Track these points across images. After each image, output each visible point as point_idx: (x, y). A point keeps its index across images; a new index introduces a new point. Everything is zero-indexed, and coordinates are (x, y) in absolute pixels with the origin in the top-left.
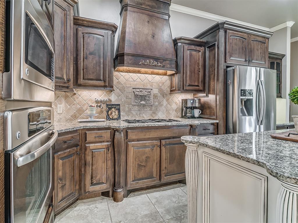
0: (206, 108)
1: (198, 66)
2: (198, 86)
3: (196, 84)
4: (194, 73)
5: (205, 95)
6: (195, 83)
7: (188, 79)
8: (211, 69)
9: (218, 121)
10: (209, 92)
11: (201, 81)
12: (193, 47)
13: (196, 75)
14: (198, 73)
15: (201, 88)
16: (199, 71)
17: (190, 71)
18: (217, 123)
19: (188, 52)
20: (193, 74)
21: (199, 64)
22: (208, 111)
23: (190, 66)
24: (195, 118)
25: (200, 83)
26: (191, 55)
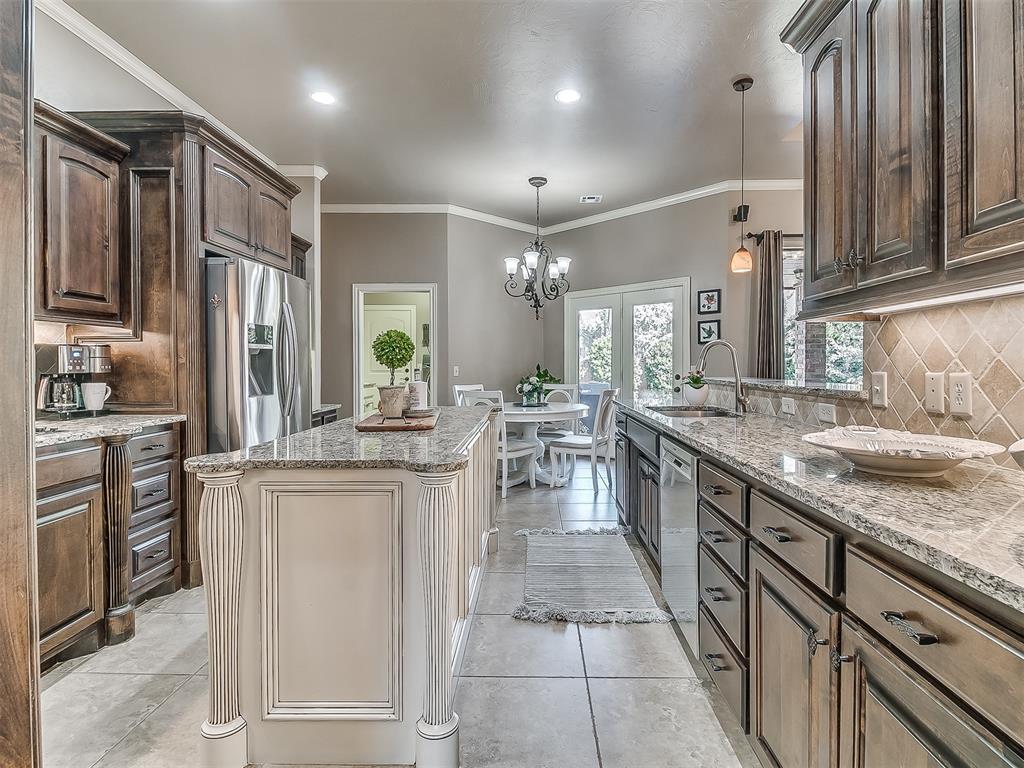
0: (132, 378)
1: (102, 229)
2: (102, 299)
3: (97, 292)
4: (88, 250)
5: (130, 331)
6: (89, 288)
7: (64, 267)
8: (150, 249)
9: (183, 417)
10: (143, 325)
11: (113, 284)
12: (81, 154)
13: (96, 261)
14: (103, 255)
15: (112, 305)
16: (106, 247)
17: (75, 243)
18: (182, 424)
19: (64, 166)
20: (83, 253)
21: (102, 219)
22: (141, 388)
23: (72, 221)
24: (89, 414)
25: (109, 289)
26: (73, 181)
